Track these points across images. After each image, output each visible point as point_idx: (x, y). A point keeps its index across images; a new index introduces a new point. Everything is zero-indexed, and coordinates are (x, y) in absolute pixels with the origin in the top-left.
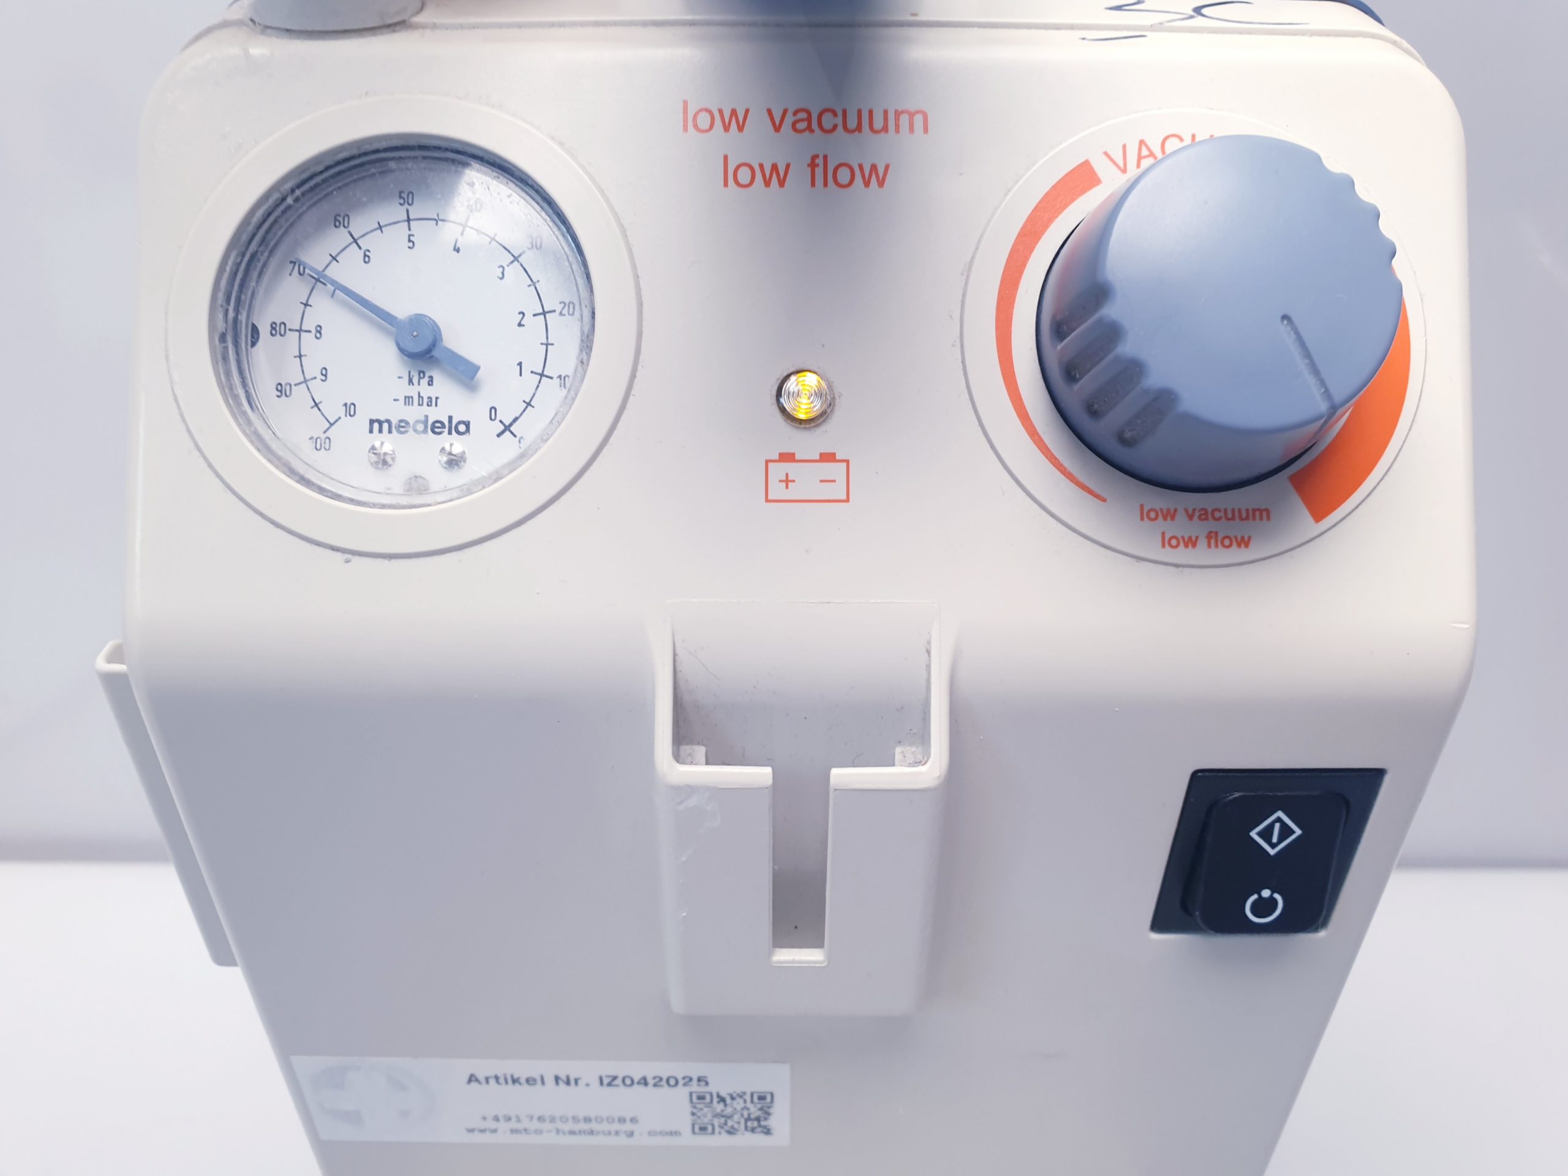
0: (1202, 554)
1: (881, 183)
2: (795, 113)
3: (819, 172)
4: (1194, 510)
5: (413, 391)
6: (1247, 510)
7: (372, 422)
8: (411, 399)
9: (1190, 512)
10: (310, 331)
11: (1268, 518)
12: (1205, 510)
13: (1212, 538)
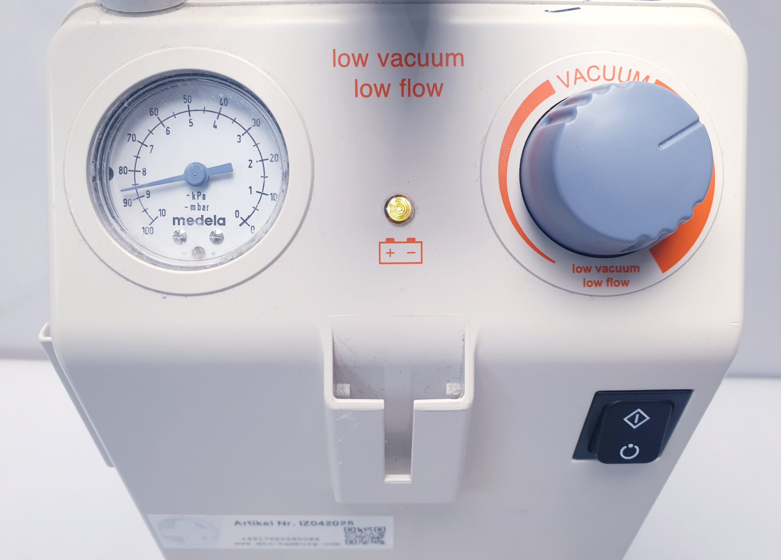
0: (604, 290)
1: (439, 94)
2: (393, 56)
3: (406, 88)
4: (601, 267)
5: (195, 202)
6: (628, 267)
7: (174, 219)
8: (194, 207)
9: (598, 268)
10: (140, 171)
11: (639, 271)
12: (606, 267)
13: (609, 281)
